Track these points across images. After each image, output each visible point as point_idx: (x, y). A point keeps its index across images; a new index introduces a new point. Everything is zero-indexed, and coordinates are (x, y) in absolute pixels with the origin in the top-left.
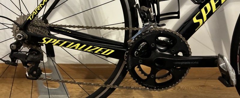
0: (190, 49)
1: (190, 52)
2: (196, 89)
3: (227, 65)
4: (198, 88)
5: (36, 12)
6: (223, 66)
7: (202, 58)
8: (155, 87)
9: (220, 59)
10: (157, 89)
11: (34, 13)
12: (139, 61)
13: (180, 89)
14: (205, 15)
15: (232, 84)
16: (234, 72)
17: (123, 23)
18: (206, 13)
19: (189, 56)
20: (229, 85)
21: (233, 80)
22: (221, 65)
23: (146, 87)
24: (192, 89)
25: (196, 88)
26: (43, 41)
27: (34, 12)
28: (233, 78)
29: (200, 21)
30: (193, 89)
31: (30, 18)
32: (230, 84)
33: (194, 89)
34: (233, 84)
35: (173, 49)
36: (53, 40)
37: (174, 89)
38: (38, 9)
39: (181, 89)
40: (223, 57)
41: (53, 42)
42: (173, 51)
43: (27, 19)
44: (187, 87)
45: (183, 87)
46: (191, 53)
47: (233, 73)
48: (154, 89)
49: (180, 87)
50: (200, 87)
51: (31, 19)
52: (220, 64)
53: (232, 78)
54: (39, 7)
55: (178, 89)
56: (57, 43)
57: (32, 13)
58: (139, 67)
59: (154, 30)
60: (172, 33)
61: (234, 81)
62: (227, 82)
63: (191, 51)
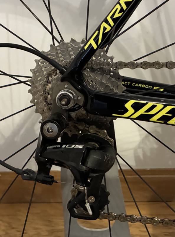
5: (110, 25)
11: (105, 29)
26: (126, 110)
27: (105, 24)
31: (92, 42)
36: (153, 107)
38: (117, 15)
41: (152, 113)
43: (86, 48)
51: (95, 47)
54: (119, 8)
56: (164, 116)
57: (99, 29)
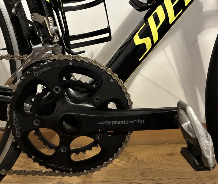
0: (129, 96)
1: (129, 102)
2: (160, 160)
3: (195, 126)
4: (163, 158)
6: (188, 127)
7: (150, 113)
8: (71, 169)
9: (182, 112)
10: (74, 172)
12: (33, 121)
13: (136, 162)
14: (154, 29)
15: (206, 165)
16: (211, 139)
17: (4, 49)
18: (157, 26)
19: (129, 109)
20: (201, 167)
21: (207, 156)
22: (184, 125)
23: (54, 169)
24: (154, 160)
25: (160, 158)
28: (209, 153)
29: (147, 41)
30: (156, 160)
32: (202, 164)
33: (158, 160)
34: (208, 164)
35: (98, 97)
37: (127, 162)
39: (138, 161)
40: (186, 108)
42: (97, 99)
44: (147, 158)
45: (142, 158)
46: (132, 103)
47: (208, 142)
48: (69, 172)
49: (136, 159)
50: (165, 156)
52: (183, 123)
53: (205, 153)
55: (133, 162)
58: (38, 133)
59: (55, 60)
60: (91, 64)
61: (211, 159)
62: (195, 160)
63: (130, 100)
